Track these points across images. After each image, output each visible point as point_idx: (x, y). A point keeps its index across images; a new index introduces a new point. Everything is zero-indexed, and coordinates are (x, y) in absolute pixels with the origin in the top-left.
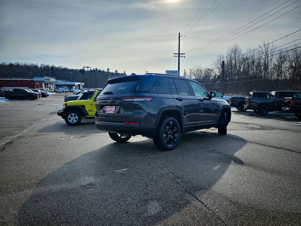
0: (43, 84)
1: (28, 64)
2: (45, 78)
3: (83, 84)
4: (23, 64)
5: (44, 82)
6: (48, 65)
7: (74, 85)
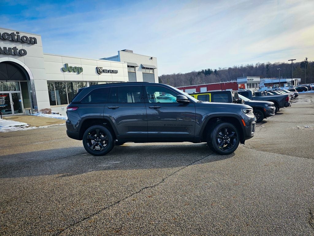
0: (246, 85)
1: (244, 66)
2: (247, 79)
3: (299, 80)
4: (240, 66)
5: (246, 82)
6: (263, 64)
7: (286, 82)
